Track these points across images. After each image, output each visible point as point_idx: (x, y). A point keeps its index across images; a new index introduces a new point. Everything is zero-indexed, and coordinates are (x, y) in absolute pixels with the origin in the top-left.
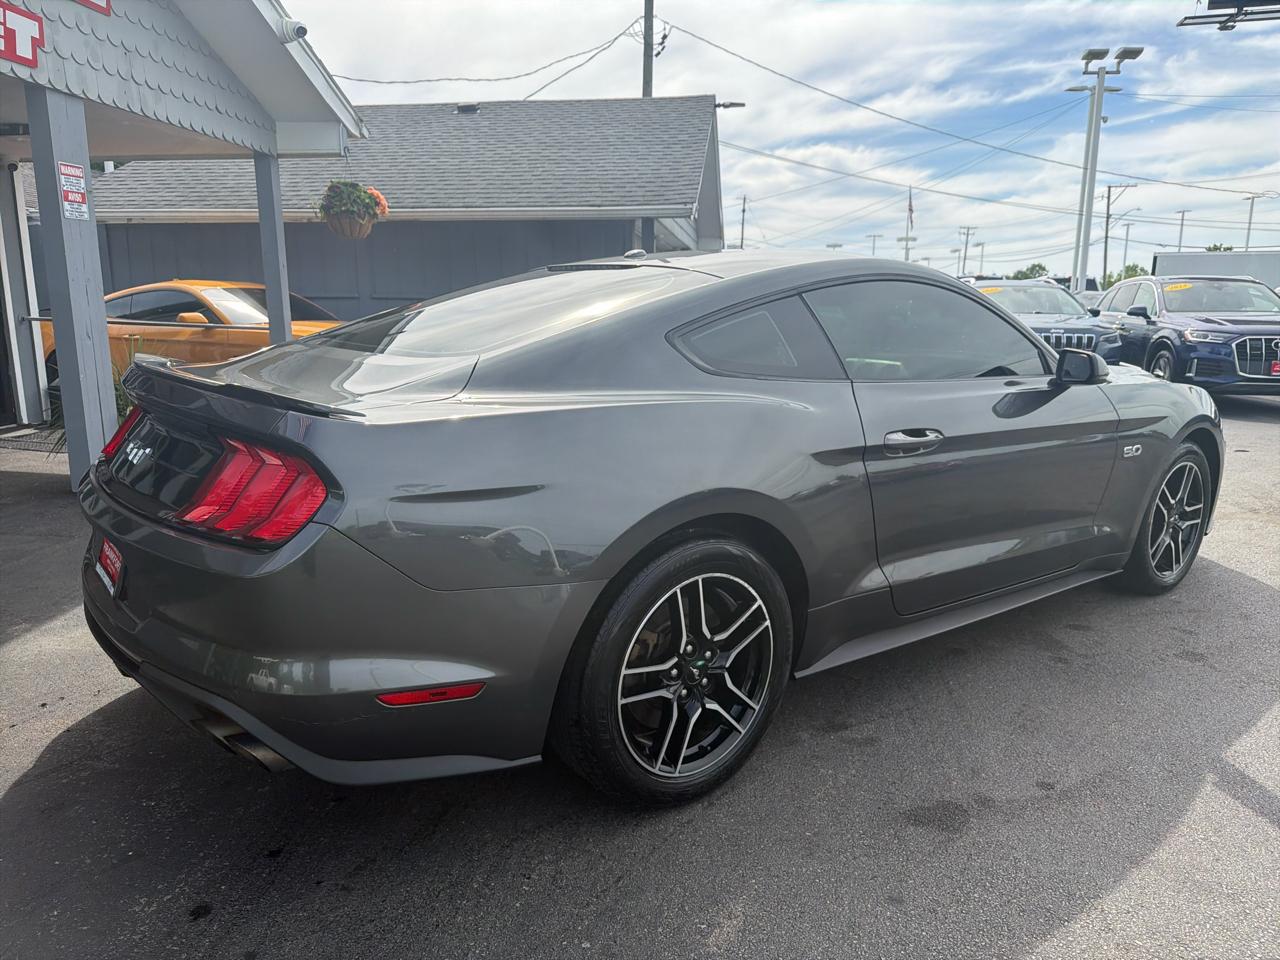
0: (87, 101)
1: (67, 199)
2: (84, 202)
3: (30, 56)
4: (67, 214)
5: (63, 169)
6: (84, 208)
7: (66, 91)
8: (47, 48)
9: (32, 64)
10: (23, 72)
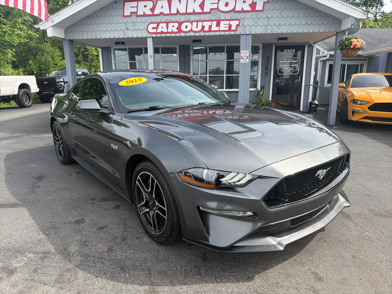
0: (252, 34)
1: (242, 58)
2: (247, 58)
3: (235, 29)
4: (241, 62)
5: (242, 52)
6: (248, 60)
7: (245, 34)
8: (240, 26)
9: (235, 31)
10: (232, 33)
